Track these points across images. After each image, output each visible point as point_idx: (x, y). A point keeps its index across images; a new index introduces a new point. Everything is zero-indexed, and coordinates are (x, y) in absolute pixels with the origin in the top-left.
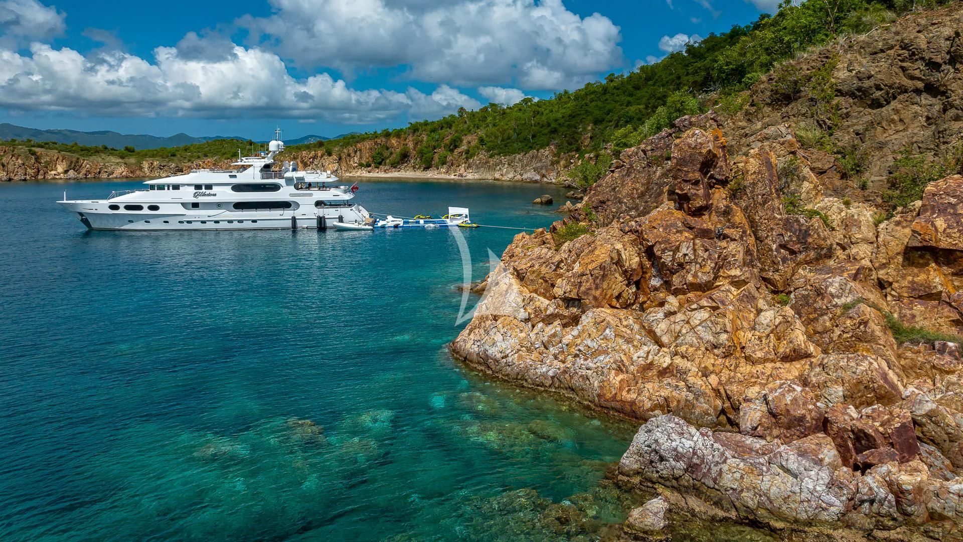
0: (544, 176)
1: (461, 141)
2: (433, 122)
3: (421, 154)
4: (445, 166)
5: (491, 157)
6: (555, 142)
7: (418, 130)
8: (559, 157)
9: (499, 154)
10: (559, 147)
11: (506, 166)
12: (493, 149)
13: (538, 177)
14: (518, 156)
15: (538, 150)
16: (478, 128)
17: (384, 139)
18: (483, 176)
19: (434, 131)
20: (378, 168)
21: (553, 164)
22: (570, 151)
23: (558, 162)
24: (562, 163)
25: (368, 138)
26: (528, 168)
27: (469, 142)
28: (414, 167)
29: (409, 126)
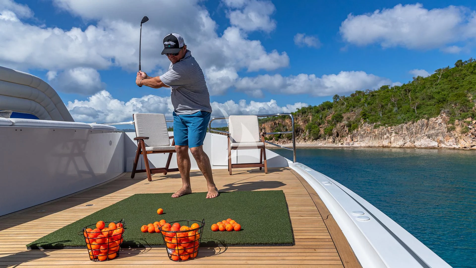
0: (441, 142)
1: (342, 117)
2: (315, 106)
3: (310, 128)
4: (331, 137)
5: (375, 127)
6: (446, 111)
7: (305, 112)
8: (453, 124)
9: (384, 125)
10: (451, 114)
11: (393, 134)
12: (376, 121)
13: (435, 144)
14: (405, 126)
15: (428, 119)
16: (354, 107)
17: (280, 120)
18: (370, 144)
19: (318, 112)
20: (278, 140)
21: (449, 130)
22: (465, 117)
23: (453, 129)
24: (458, 129)
25: (269, 120)
26: (419, 136)
27: (349, 118)
28: (305, 139)
29: (297, 110)
